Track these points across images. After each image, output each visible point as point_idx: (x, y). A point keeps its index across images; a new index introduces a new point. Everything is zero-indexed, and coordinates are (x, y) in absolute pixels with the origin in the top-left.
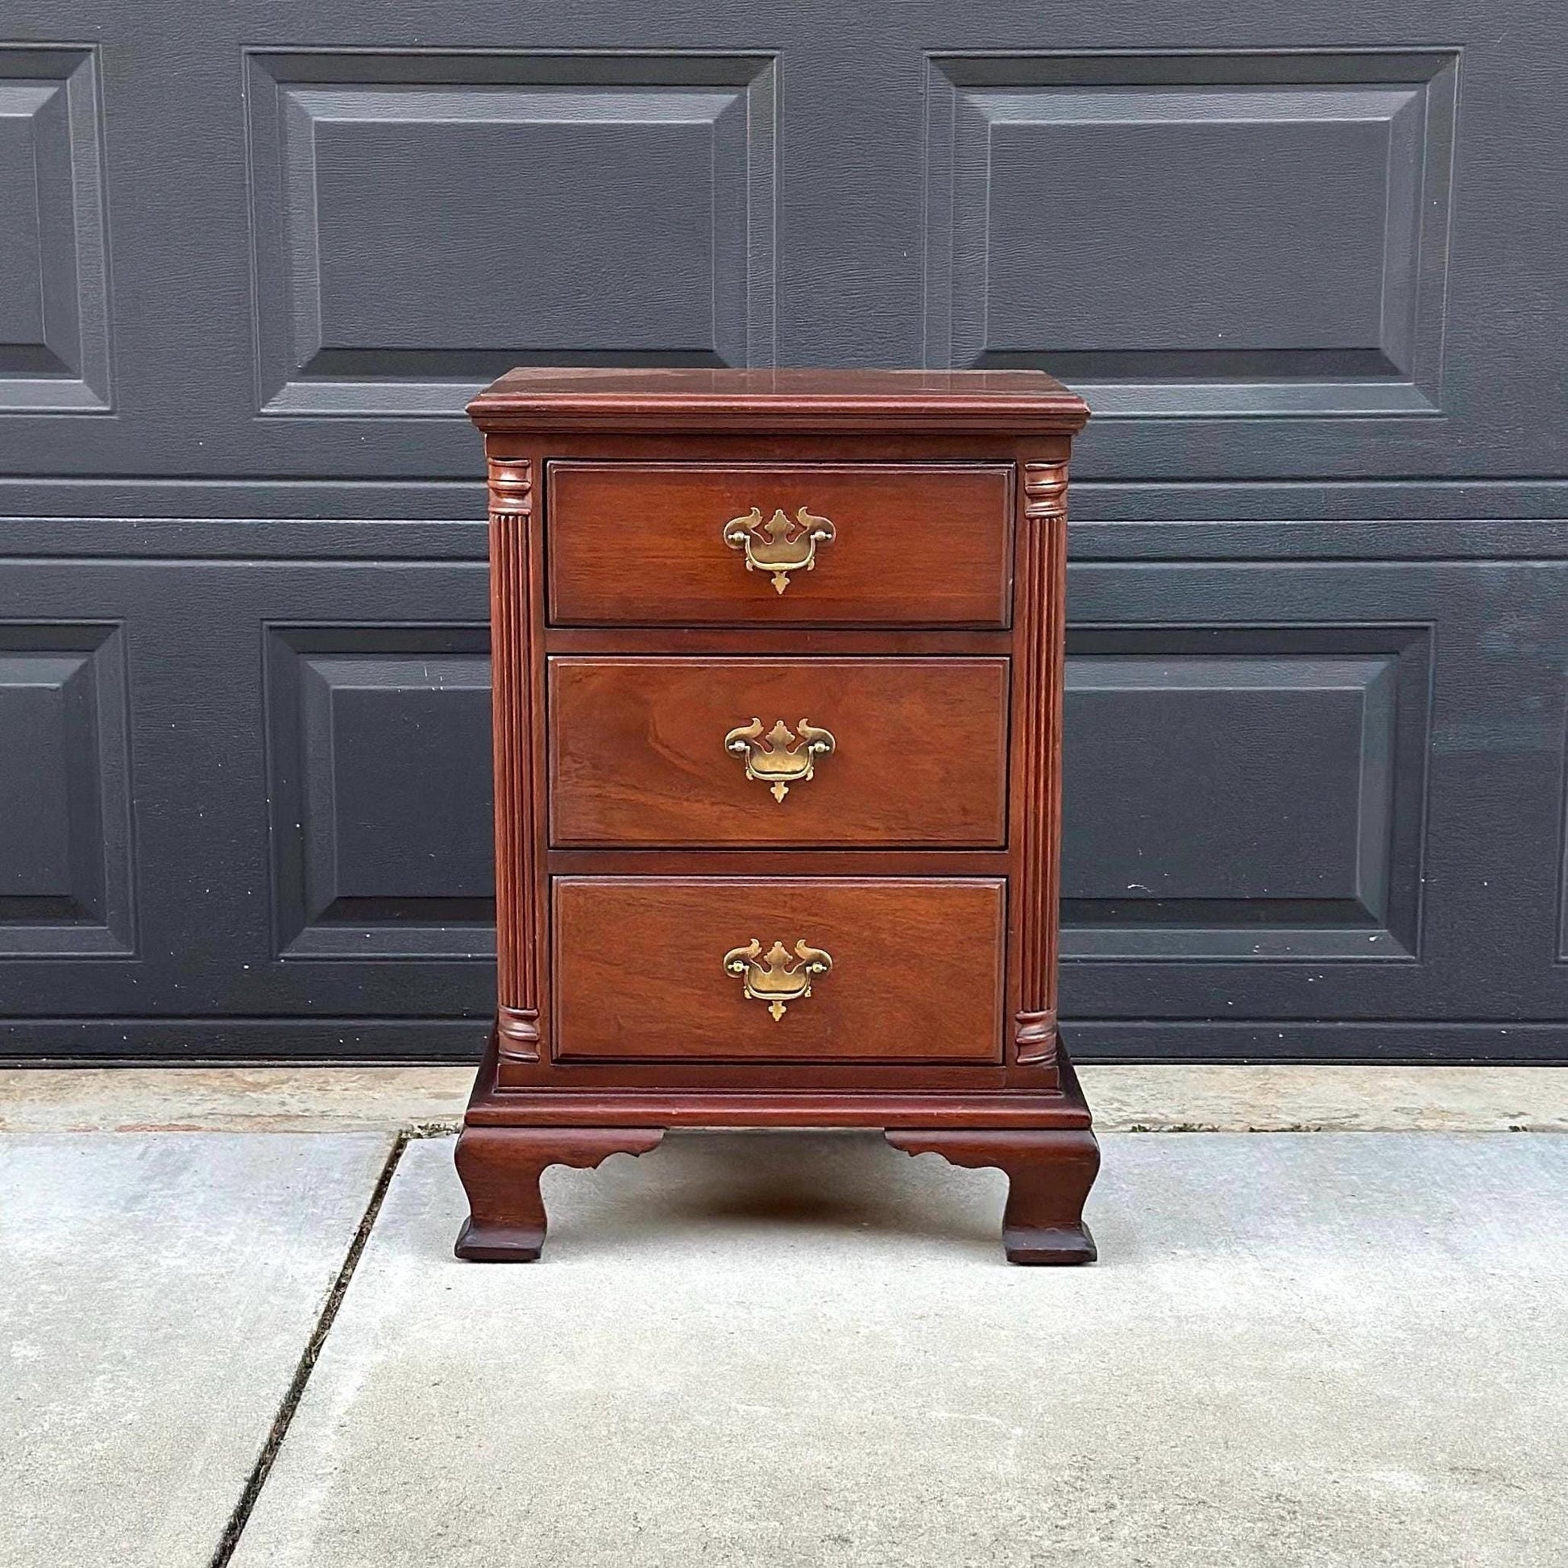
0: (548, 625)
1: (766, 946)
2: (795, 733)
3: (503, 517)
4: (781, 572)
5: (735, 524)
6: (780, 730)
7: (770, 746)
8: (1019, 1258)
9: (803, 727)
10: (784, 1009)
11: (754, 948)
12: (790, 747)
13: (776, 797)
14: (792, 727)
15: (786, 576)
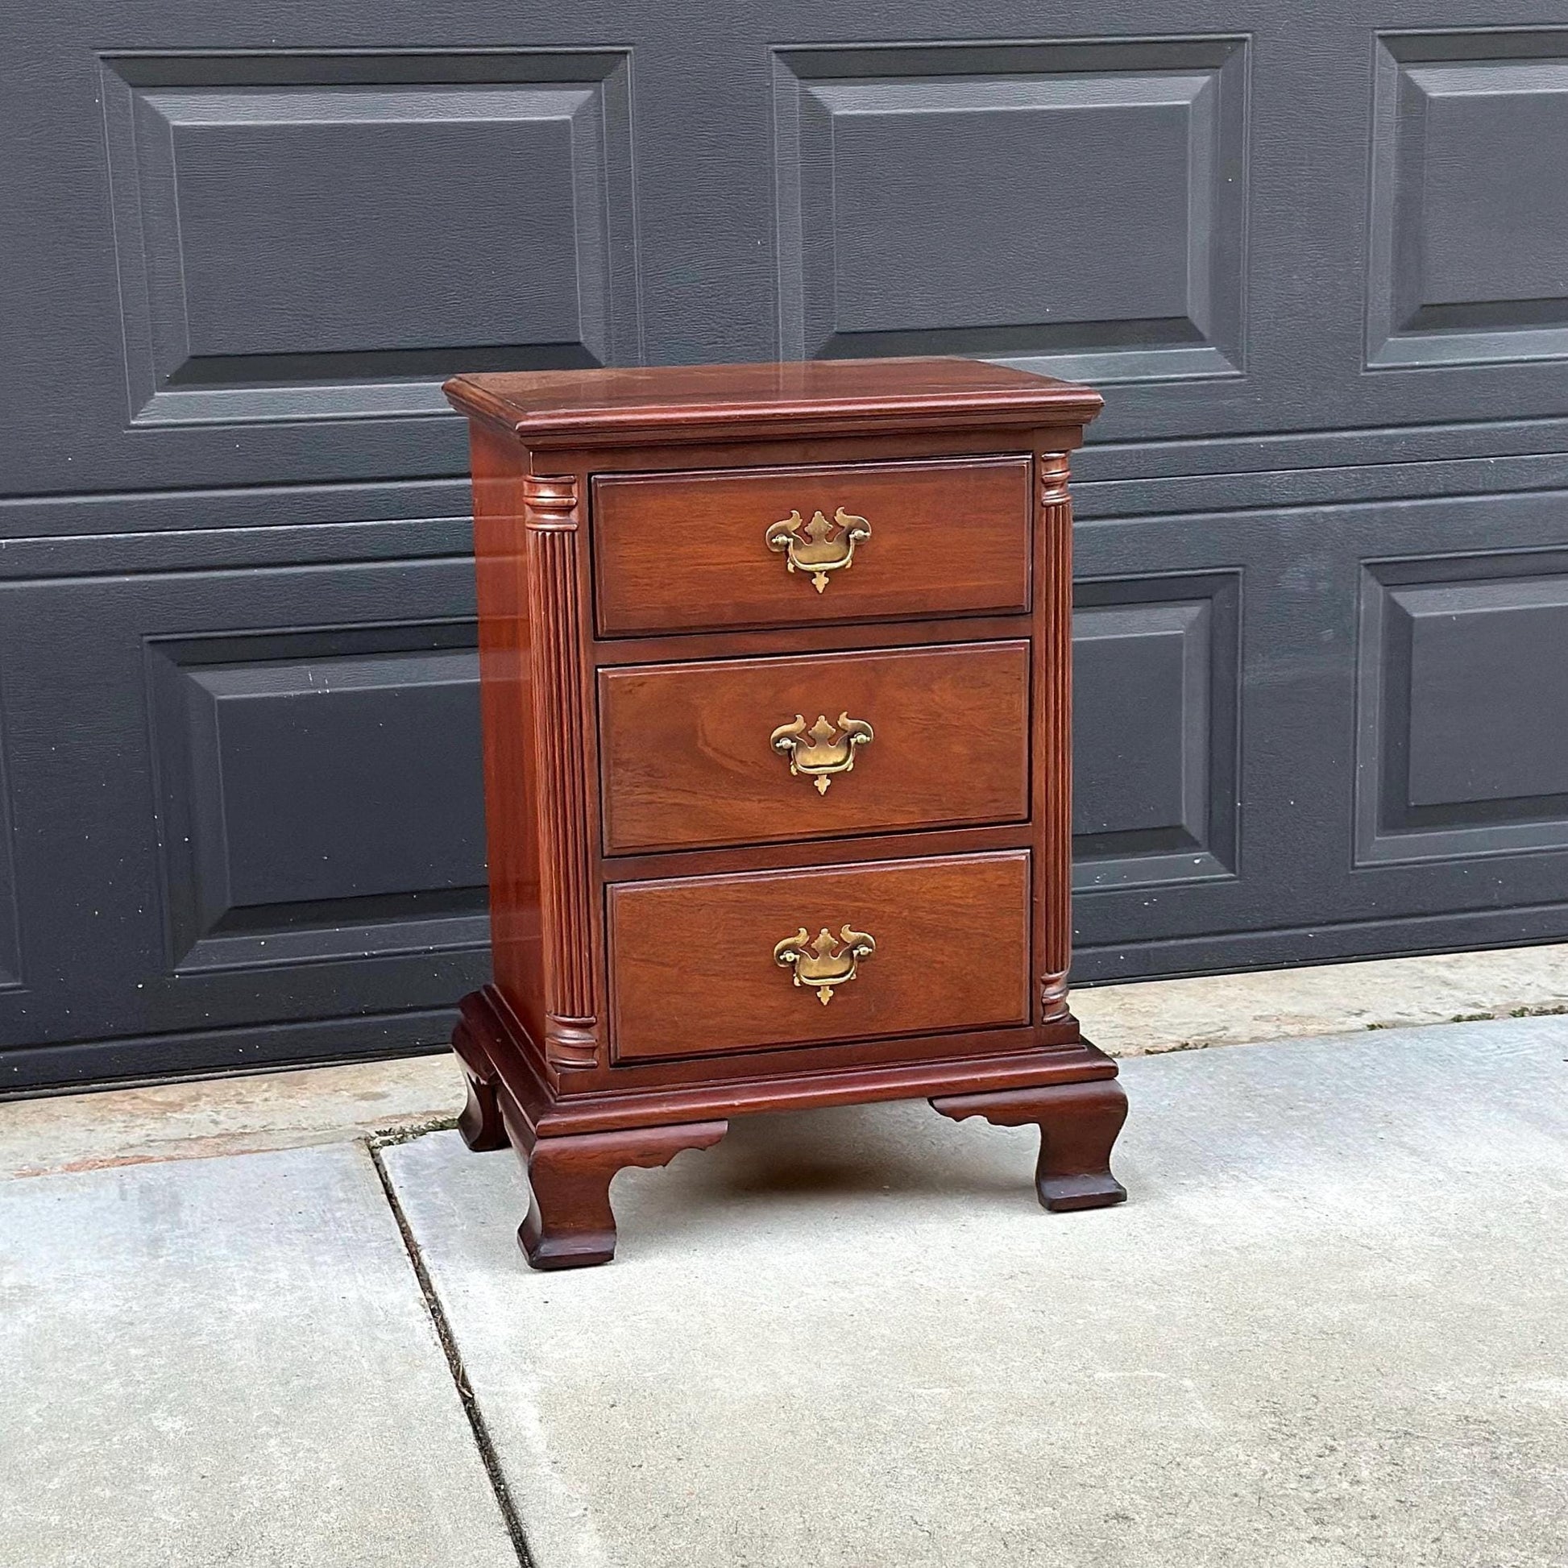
0: (597, 638)
1: (814, 934)
2: (836, 726)
3: (540, 534)
4: (821, 572)
5: (776, 528)
6: (822, 725)
7: (813, 741)
8: (1056, 1207)
9: (844, 720)
10: (831, 993)
11: (802, 937)
12: (831, 740)
13: (820, 789)
14: (833, 721)
15: (826, 576)
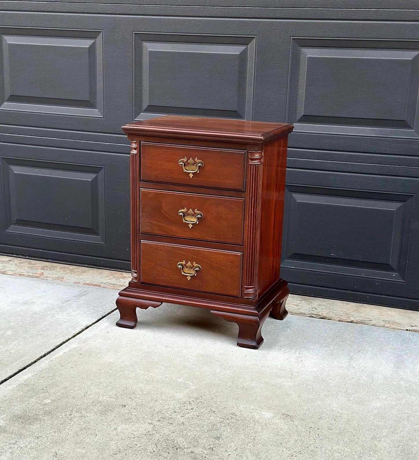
0: (140, 181)
1: (187, 262)
2: (194, 212)
3: (133, 154)
4: (191, 173)
5: (181, 160)
6: (191, 211)
7: (189, 215)
8: (240, 345)
9: (196, 211)
10: (190, 278)
11: (184, 263)
12: (193, 215)
13: (190, 227)
14: (193, 210)
15: (192, 174)
